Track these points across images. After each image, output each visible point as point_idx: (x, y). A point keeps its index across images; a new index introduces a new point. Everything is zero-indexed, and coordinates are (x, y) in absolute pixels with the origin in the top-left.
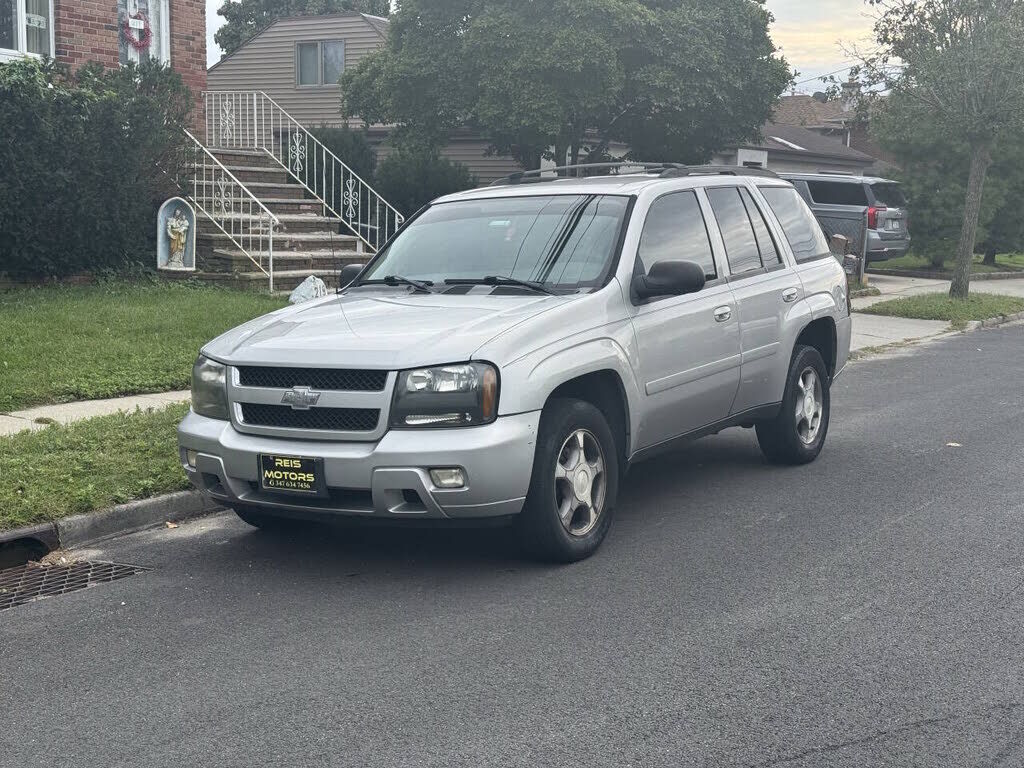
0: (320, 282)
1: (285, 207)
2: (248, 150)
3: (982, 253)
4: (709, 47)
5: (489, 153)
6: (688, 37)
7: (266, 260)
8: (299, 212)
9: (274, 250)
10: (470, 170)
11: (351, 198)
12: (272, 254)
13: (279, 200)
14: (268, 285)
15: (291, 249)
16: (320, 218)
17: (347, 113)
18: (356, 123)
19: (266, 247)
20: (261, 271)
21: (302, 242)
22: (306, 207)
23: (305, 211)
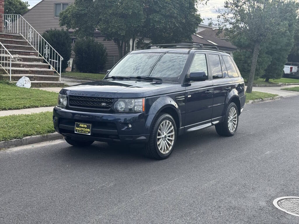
0: (28, 79)
1: (24, 53)
2: (13, 33)
3: (265, 78)
4: (174, 8)
5: (105, 40)
6: (167, 5)
7: (9, 70)
8: (29, 55)
9: (12, 67)
10: (104, 45)
11: (47, 51)
12: (11, 68)
13: (22, 51)
14: (9, 79)
15: (23, 67)
16: (37, 57)
17: (62, 25)
18: (65, 28)
19: (9, 66)
20: (7, 74)
21: (27, 65)
22: (32, 53)
23: (31, 55)
